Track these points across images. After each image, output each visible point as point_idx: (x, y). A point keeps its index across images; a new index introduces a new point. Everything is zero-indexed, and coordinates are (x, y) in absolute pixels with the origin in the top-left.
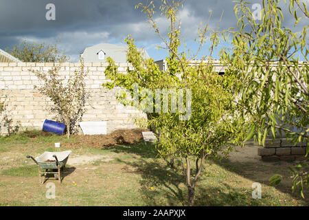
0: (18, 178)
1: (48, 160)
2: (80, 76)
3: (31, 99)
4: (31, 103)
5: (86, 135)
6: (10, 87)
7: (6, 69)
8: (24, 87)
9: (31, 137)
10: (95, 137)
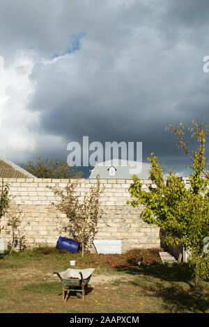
0: (39, 295)
1: (71, 278)
2: (96, 193)
3: (46, 214)
4: (46, 219)
5: (100, 254)
6: (26, 203)
7: (23, 185)
8: (39, 203)
9: (46, 254)
10: (110, 256)
